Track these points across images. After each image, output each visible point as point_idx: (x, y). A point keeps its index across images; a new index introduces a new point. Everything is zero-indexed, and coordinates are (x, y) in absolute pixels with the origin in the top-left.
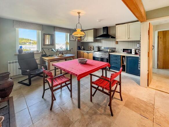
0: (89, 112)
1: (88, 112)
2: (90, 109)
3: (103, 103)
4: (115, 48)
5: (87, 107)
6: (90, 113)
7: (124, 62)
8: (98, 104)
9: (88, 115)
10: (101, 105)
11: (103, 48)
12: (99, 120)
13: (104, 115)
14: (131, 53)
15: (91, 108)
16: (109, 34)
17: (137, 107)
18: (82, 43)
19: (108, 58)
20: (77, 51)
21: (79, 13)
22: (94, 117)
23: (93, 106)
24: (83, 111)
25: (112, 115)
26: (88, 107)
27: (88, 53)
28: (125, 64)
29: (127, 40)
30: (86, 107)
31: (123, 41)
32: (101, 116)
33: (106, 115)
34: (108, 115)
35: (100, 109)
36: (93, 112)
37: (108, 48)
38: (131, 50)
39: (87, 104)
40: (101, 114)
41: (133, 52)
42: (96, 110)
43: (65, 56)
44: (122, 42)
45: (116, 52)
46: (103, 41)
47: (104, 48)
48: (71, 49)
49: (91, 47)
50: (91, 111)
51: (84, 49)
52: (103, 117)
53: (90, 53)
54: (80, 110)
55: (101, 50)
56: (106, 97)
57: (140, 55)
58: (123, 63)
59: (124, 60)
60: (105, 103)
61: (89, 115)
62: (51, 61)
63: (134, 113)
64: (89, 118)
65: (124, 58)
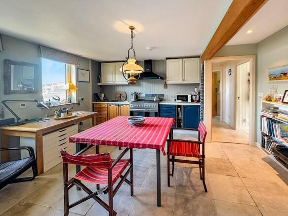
0: (178, 203)
1: (176, 204)
2: (176, 199)
3: (185, 181)
4: (163, 95)
5: (170, 198)
6: (180, 204)
7: (180, 115)
8: (180, 186)
9: (180, 209)
10: (184, 185)
11: (143, 95)
12: (198, 206)
13: (198, 196)
14: (187, 100)
15: (176, 196)
16: (153, 71)
17: (219, 169)
18: (101, 86)
19: (157, 111)
20: (93, 104)
21: (132, 28)
22: (189, 206)
23: (176, 192)
24: (169, 206)
25: (206, 191)
26: (171, 196)
27: (118, 105)
28: (181, 116)
29: (181, 82)
30: (168, 198)
31: (174, 84)
32: (195, 199)
33: (199, 195)
34: (202, 193)
35: (187, 191)
36: (183, 200)
37: (153, 95)
38: (187, 97)
39: (165, 193)
40: (194, 197)
41: (189, 100)
42: (185, 195)
43: (76, 116)
44: (173, 86)
45: (165, 100)
46: (143, 83)
47: (146, 95)
48: (80, 100)
49: (120, 95)
50: (179, 201)
51: (106, 100)
52: (199, 198)
53: (123, 105)
54: (163, 208)
55: (141, 99)
56: (182, 171)
57: (203, 103)
58: (178, 116)
59: (179, 111)
60: (187, 180)
61: (182, 208)
62: (43, 135)
63: (221, 176)
64: (185, 212)
65: (179, 109)
